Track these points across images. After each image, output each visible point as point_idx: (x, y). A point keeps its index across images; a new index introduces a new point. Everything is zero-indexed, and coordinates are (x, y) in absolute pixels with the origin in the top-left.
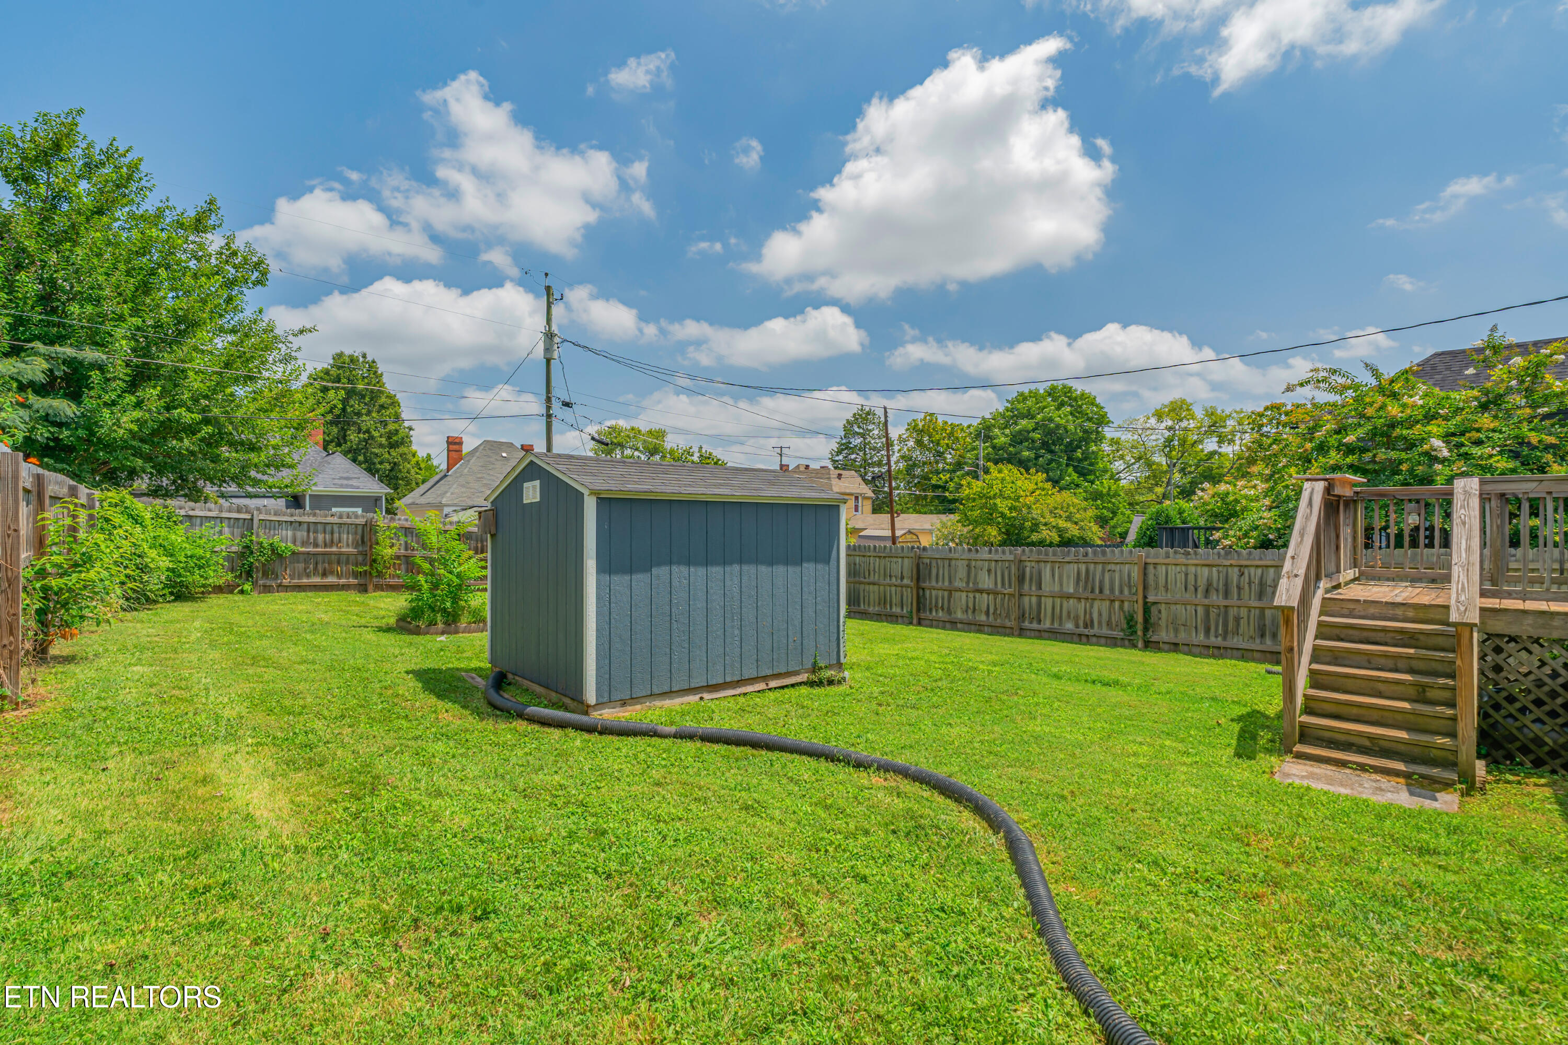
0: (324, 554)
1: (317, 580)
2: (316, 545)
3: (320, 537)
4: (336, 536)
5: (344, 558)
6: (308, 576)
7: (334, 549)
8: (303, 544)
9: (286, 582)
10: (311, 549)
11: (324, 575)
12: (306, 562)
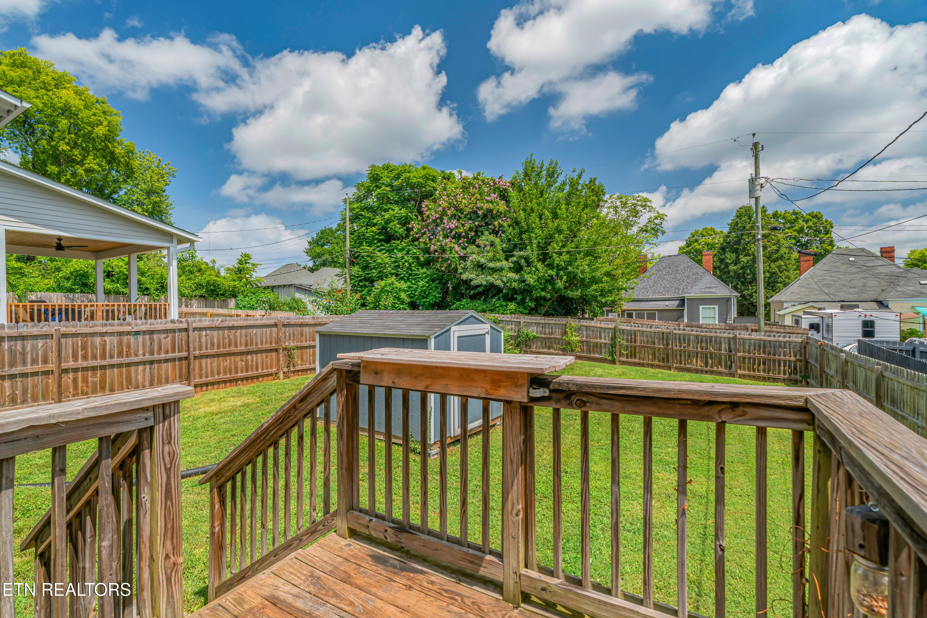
0: (549, 338)
1: (546, 350)
2: (545, 334)
3: (547, 330)
4: (554, 330)
5: (557, 341)
6: (543, 348)
7: (553, 336)
8: (541, 333)
9: (534, 350)
10: (543, 336)
11: (549, 348)
12: (541, 342)
